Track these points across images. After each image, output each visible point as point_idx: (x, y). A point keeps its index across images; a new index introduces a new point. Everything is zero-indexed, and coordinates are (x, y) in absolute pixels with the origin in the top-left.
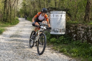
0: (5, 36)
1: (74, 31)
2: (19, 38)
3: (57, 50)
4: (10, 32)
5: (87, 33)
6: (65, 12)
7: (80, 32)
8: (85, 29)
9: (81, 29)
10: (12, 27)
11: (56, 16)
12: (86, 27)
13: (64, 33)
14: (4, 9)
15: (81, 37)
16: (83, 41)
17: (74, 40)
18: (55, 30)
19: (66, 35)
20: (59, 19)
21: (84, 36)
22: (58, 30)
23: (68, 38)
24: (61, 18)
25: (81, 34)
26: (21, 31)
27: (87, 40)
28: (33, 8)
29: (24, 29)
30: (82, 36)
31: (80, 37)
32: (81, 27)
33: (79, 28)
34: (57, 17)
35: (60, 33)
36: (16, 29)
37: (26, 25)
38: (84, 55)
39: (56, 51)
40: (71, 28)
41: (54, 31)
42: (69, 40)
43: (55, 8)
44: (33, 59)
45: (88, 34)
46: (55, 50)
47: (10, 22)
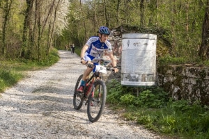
0: (23, 88)
1: (175, 78)
2: (52, 95)
3: (131, 119)
4: (34, 81)
5: (201, 84)
6: (155, 36)
7: (186, 81)
8: (197, 75)
9: (189, 74)
10: (42, 71)
11: (135, 44)
12: (200, 69)
13: (151, 84)
14: (25, 28)
15: (190, 93)
16: (192, 101)
17: (174, 100)
18: (132, 75)
19: (158, 88)
20: (141, 52)
21: (195, 91)
22: (137, 76)
23: (161, 94)
24: (145, 50)
25: (190, 86)
26: (59, 80)
27: (202, 99)
28: (92, 27)
29: (68, 75)
30: (190, 89)
31: (188, 93)
32: (189, 70)
33: (185, 72)
34: (137, 47)
35: (144, 84)
36: (50, 76)
37: (74, 67)
38: (187, 130)
39: (130, 122)
40: (169, 71)
41: (129, 77)
42: (163, 99)
43: (135, 27)
44: (74, 135)
45: (203, 85)
46: (128, 120)
47: (37, 60)
